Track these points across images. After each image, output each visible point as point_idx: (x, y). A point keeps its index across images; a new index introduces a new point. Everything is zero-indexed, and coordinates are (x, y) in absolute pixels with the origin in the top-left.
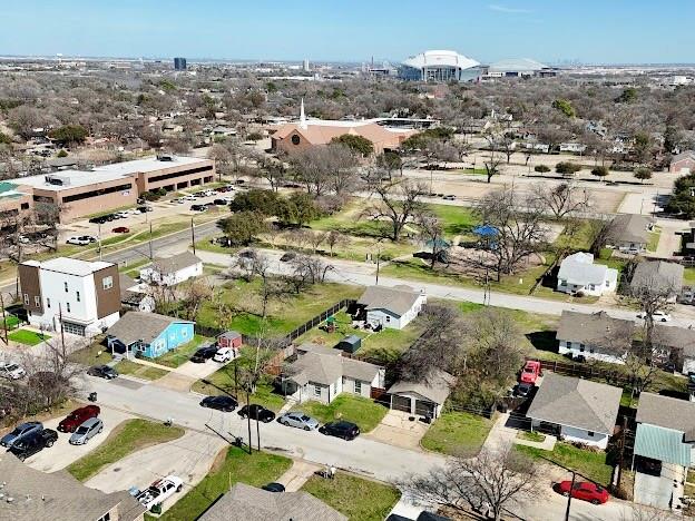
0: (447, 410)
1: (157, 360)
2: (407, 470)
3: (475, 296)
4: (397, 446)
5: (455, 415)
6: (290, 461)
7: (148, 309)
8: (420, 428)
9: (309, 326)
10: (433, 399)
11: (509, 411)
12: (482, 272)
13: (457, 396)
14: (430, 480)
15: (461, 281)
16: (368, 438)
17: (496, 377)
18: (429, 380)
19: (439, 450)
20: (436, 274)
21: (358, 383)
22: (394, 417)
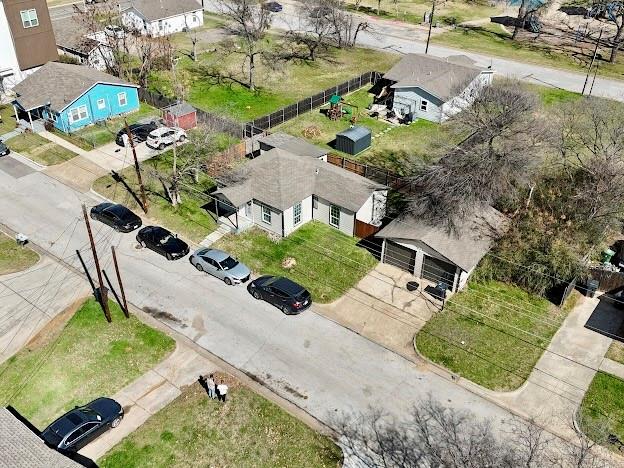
0: (480, 278)
1: (70, 137)
2: (372, 400)
3: (571, 80)
4: (369, 339)
5: (495, 287)
6: (169, 344)
7: (101, 66)
8: (421, 308)
9: (305, 106)
10: (455, 259)
11: (599, 293)
12: (588, 48)
13: (502, 256)
14: (412, 435)
15: (554, 58)
16: (323, 315)
17: (582, 228)
18: (456, 220)
19: (447, 361)
20: (518, 46)
21: (336, 210)
22: (382, 279)
